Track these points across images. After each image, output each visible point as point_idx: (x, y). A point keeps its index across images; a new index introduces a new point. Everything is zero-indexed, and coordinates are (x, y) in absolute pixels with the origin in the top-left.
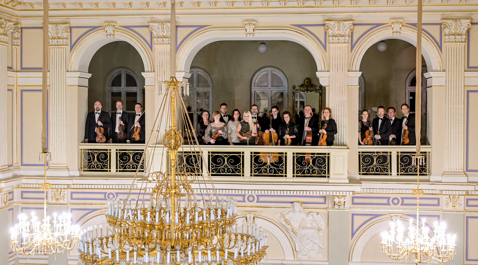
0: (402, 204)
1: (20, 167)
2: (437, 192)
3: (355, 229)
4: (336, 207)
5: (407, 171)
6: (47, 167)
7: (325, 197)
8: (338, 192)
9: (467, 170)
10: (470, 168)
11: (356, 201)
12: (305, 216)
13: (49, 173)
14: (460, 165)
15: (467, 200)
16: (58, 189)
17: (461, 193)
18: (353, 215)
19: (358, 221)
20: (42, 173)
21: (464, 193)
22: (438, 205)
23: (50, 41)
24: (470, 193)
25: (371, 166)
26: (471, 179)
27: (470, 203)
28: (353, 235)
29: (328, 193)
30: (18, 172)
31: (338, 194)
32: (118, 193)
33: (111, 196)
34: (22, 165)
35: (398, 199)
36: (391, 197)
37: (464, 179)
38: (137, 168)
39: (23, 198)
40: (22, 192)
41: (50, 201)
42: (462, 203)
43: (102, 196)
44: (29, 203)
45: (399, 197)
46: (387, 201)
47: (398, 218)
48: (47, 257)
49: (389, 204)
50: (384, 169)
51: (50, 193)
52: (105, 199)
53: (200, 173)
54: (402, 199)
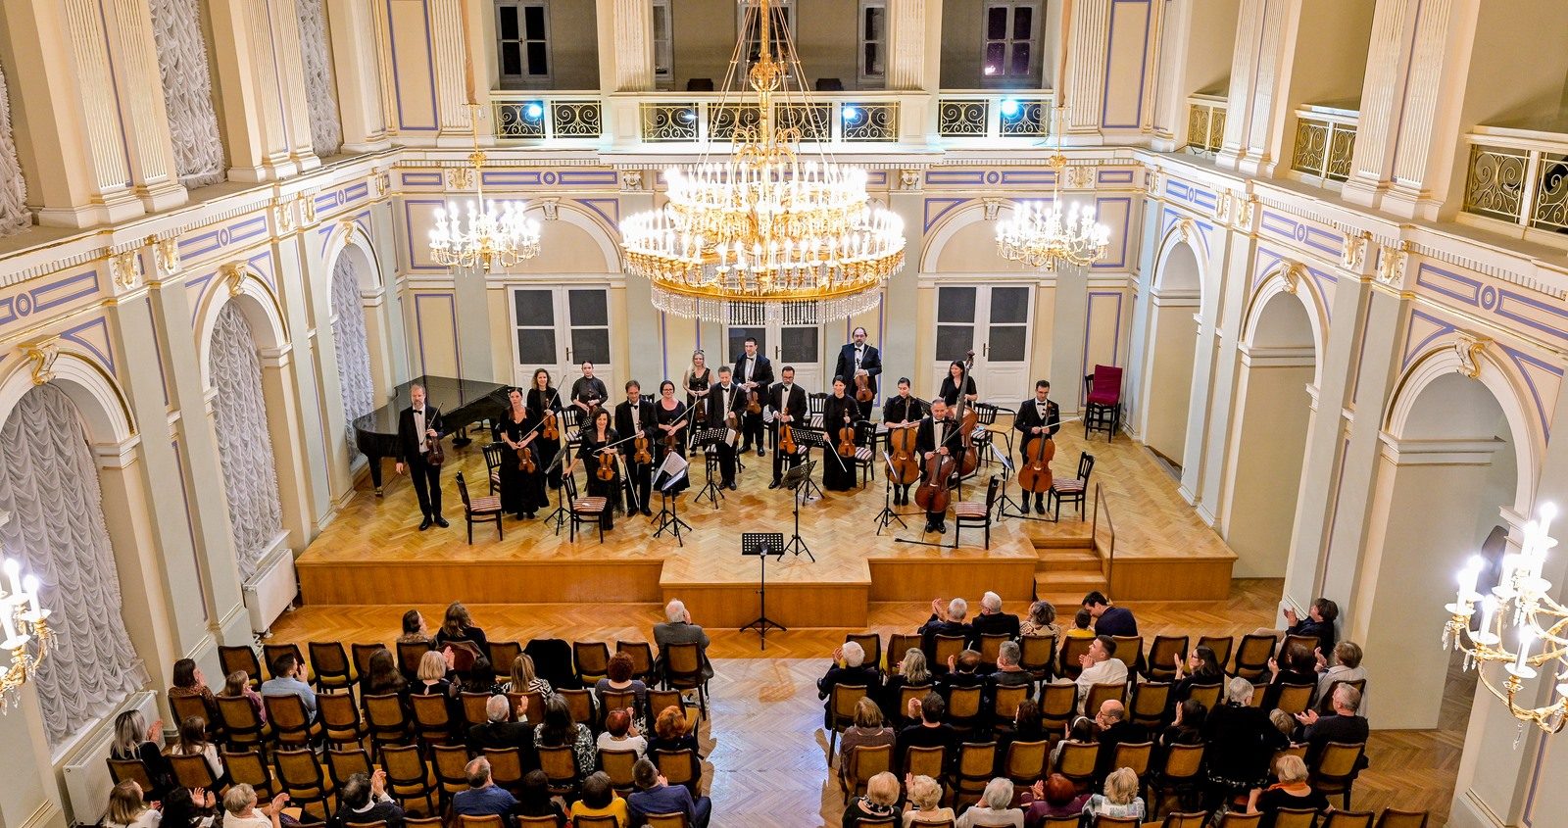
0: (1003, 182)
1: (399, 132)
3: (930, 220)
4: (903, 187)
6: (437, 132)
7: (884, 174)
8: (908, 165)
9: (1104, 126)
10: (1108, 123)
11: (932, 178)
13: (442, 142)
14: (1094, 118)
15: (1101, 173)
16: (459, 169)
17: (1092, 163)
18: (927, 200)
19: (935, 208)
20: (430, 141)
21: (1097, 163)
22: (1057, 182)
24: (1105, 163)
25: (958, 123)
26: (1109, 140)
27: (1105, 177)
28: (925, 231)
29: (887, 167)
30: (398, 142)
31: (907, 168)
32: (560, 174)
33: (549, 178)
34: (402, 128)
35: (997, 175)
36: (987, 171)
37: (1098, 140)
38: (588, 132)
39: (405, 183)
40: (404, 175)
41: (449, 189)
42: (1093, 178)
43: (534, 178)
44: (418, 192)
45: (999, 170)
46: (980, 177)
47: (996, 205)
48: (452, 277)
49: (982, 182)
50: (976, 127)
51: (447, 175)
52: (539, 183)
53: (694, 138)
54: (1004, 173)
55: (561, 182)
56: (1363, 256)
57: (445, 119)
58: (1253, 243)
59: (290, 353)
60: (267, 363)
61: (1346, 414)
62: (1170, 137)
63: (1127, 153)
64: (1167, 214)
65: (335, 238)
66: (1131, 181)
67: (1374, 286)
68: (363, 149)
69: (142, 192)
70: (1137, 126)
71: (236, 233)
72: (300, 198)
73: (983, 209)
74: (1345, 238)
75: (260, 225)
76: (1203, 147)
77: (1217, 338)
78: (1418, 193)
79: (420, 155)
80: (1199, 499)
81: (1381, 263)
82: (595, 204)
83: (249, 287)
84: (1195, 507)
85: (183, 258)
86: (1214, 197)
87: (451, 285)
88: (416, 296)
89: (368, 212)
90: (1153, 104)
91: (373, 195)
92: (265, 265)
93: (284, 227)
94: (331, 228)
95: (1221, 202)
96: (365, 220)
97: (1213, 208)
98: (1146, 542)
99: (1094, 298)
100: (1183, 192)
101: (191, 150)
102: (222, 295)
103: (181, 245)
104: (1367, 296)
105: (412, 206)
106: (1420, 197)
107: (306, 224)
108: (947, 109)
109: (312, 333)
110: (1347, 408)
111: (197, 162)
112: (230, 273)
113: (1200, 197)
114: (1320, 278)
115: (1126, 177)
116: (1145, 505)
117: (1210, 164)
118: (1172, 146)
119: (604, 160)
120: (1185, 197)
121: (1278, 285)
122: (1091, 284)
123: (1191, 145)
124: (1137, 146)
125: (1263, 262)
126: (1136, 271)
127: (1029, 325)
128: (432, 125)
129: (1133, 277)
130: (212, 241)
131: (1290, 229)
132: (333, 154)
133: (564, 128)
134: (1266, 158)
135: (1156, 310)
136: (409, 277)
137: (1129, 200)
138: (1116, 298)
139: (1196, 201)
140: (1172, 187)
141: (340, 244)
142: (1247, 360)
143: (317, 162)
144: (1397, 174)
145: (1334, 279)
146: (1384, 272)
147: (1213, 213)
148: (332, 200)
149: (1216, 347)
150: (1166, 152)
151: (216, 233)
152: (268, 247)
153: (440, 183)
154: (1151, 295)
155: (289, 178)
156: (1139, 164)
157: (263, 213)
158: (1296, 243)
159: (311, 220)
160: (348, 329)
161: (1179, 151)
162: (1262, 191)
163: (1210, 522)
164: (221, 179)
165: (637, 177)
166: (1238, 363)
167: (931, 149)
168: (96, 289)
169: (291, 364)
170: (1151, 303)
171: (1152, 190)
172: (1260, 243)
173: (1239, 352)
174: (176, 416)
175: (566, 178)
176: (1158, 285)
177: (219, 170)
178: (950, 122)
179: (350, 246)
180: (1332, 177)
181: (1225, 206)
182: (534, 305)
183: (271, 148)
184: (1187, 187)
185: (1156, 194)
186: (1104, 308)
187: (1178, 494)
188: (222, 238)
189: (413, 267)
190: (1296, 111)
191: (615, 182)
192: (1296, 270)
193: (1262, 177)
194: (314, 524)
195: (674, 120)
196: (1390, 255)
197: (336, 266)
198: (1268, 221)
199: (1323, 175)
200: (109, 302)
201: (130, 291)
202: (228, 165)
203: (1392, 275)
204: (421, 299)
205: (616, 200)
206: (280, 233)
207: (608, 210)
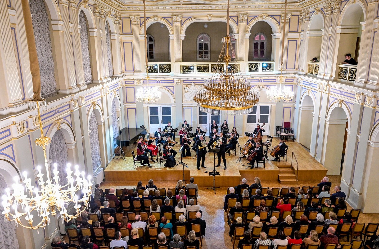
0: (263, 82)
1: (125, 72)
2: (276, 77)
5: (266, 70)
6: (133, 72)
8: (242, 78)
9: (286, 69)
10: (287, 68)
13: (135, 74)
14: (284, 67)
15: (286, 79)
16: (138, 80)
20: (132, 74)
21: (285, 77)
22: (276, 82)
23: (132, 23)
24: (287, 77)
26: (288, 72)
27: (287, 80)
30: (125, 74)
32: (161, 81)
33: (159, 82)
34: (126, 71)
35: (262, 80)
36: (260, 79)
37: (285, 72)
38: (167, 71)
39: (126, 83)
40: (126, 81)
41: (136, 84)
42: (284, 81)
43: (155, 82)
44: (128, 85)
45: (262, 79)
46: (258, 81)
47: (262, 87)
48: (136, 104)
49: (258, 82)
50: (257, 69)
51: (135, 81)
52: (156, 83)
53: (193, 72)
54: (263, 80)
55: (161, 83)
56: (361, 98)
57: (136, 69)
58: (329, 95)
59: (104, 122)
60: (99, 124)
61: (358, 136)
62: (303, 71)
63: (293, 75)
64: (303, 89)
65: (112, 96)
66: (293, 81)
67: (365, 105)
68: (118, 76)
69: (78, 86)
70: (294, 69)
71: (95, 95)
72: (107, 87)
73: (259, 88)
74: (356, 94)
75: (99, 93)
76: (312, 74)
77: (319, 117)
78: (376, 84)
79: (130, 77)
80: (315, 156)
81: (366, 100)
82: (169, 88)
83: (97, 107)
84: (314, 158)
85: (85, 101)
86: (317, 85)
87: (135, 106)
88: (127, 109)
89: (118, 90)
90: (298, 64)
91: (120, 86)
92: (100, 102)
93: (104, 93)
94: (112, 94)
95: (319, 86)
96: (118, 91)
97: (317, 87)
98: (305, 166)
99: (285, 108)
100: (308, 84)
101: (86, 76)
102: (92, 109)
103: (85, 97)
104: (363, 108)
105: (127, 88)
106: (377, 85)
107: (108, 93)
108: (250, 65)
109: (108, 117)
110: (358, 134)
111: (87, 79)
112: (94, 104)
113: (312, 85)
114: (348, 104)
115: (292, 80)
116: (302, 157)
117: (316, 77)
118: (304, 73)
119: (172, 78)
120: (308, 85)
121: (336, 105)
122: (284, 105)
123: (309, 73)
124: (294, 73)
125: (331, 100)
126: (295, 102)
127: (269, 115)
128: (132, 70)
129: (294, 103)
130: (90, 97)
131: (339, 92)
132: (113, 77)
133: (162, 71)
134: (331, 76)
135: (301, 111)
136: (126, 104)
137: (293, 85)
138: (290, 108)
139: (311, 86)
140: (304, 83)
141: (113, 97)
142: (328, 123)
143: (110, 79)
144: (369, 79)
145: (353, 104)
146: (368, 102)
147: (317, 89)
148: (112, 87)
149: (319, 120)
150: (303, 75)
151: (91, 95)
152: (100, 98)
153: (134, 83)
154: (300, 108)
155: (106, 82)
156: (295, 77)
157: (100, 90)
158: (341, 95)
159: (109, 92)
160: (114, 116)
161: (306, 75)
162: (331, 83)
163: (319, 162)
164: (91, 83)
165: (179, 81)
166: (325, 123)
167: (247, 74)
168: (69, 108)
169: (104, 125)
170: (300, 109)
171: (299, 83)
172: (330, 95)
173: (326, 121)
174: (83, 137)
175: (162, 82)
176: (301, 105)
177: (91, 81)
178: (251, 68)
179: (115, 98)
180: (349, 80)
181: (320, 87)
182: (154, 111)
183: (102, 76)
184: (309, 83)
185: (300, 84)
186: (287, 111)
187: (310, 155)
188: (92, 96)
189: (127, 102)
190: (339, 65)
191: (174, 83)
192: (341, 102)
193: (331, 80)
194: (107, 162)
195: (188, 69)
196: (369, 98)
197: (113, 102)
198: (332, 90)
199: (347, 80)
200: (72, 110)
201: (76, 109)
202: (92, 80)
203: (370, 103)
204: (128, 110)
205: (174, 87)
206: (103, 95)
207: (172, 89)
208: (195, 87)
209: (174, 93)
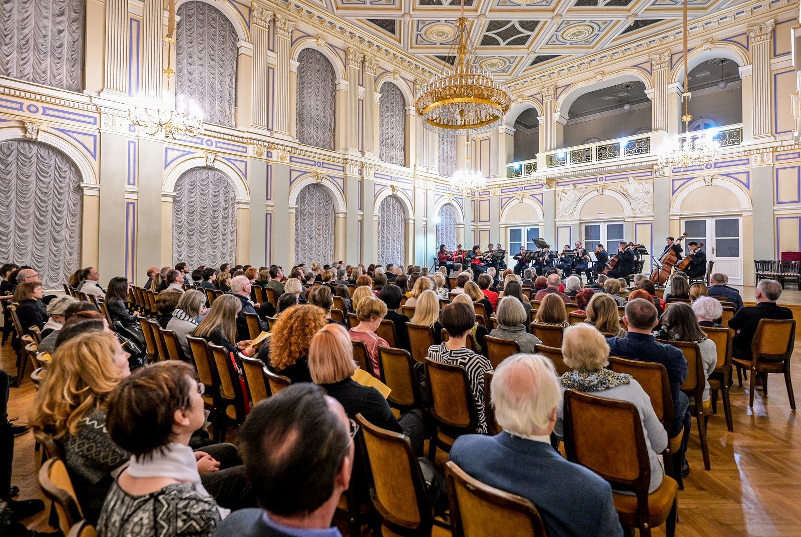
0: (715, 167)
3: (675, 190)
4: (657, 173)
7: (651, 171)
9: (776, 133)
10: (778, 131)
11: (675, 170)
12: (638, 186)
13: (491, 180)
14: (768, 130)
16: (494, 188)
18: (673, 180)
19: (677, 184)
22: (748, 164)
24: (779, 150)
26: (779, 139)
27: (780, 157)
28: (673, 193)
32: (525, 187)
33: (521, 189)
36: (706, 163)
39: (480, 195)
42: (771, 159)
44: (482, 197)
45: (712, 163)
46: (701, 167)
47: (710, 178)
48: (490, 224)
49: (703, 169)
51: (491, 191)
52: (518, 191)
53: (565, 164)
54: (715, 164)
55: (525, 190)
57: (492, 174)
59: (415, 221)
60: (407, 221)
66: (799, 157)
69: (362, 153)
71: (400, 180)
73: (704, 181)
75: (409, 182)
82: (536, 196)
83: (401, 195)
88: (480, 231)
89: (462, 199)
92: (409, 192)
94: (442, 195)
99: (781, 220)
105: (481, 202)
107: (429, 188)
109: (426, 220)
112: (393, 187)
122: (777, 212)
127: (740, 238)
128: (489, 177)
130: (388, 177)
133: (528, 172)
136: (478, 225)
137: (798, 167)
138: (796, 219)
141: (446, 201)
143: (437, 173)
148: (445, 188)
151: (391, 176)
152: (411, 188)
153: (489, 194)
157: (412, 179)
168: (343, 171)
174: (361, 213)
179: (450, 204)
183: (418, 164)
188: (393, 178)
189: (480, 222)
191: (542, 188)
197: (443, 206)
200: (346, 175)
201: (352, 175)
205: (543, 194)
206: (417, 186)
207: (540, 197)
208: (576, 192)
209: (542, 204)
